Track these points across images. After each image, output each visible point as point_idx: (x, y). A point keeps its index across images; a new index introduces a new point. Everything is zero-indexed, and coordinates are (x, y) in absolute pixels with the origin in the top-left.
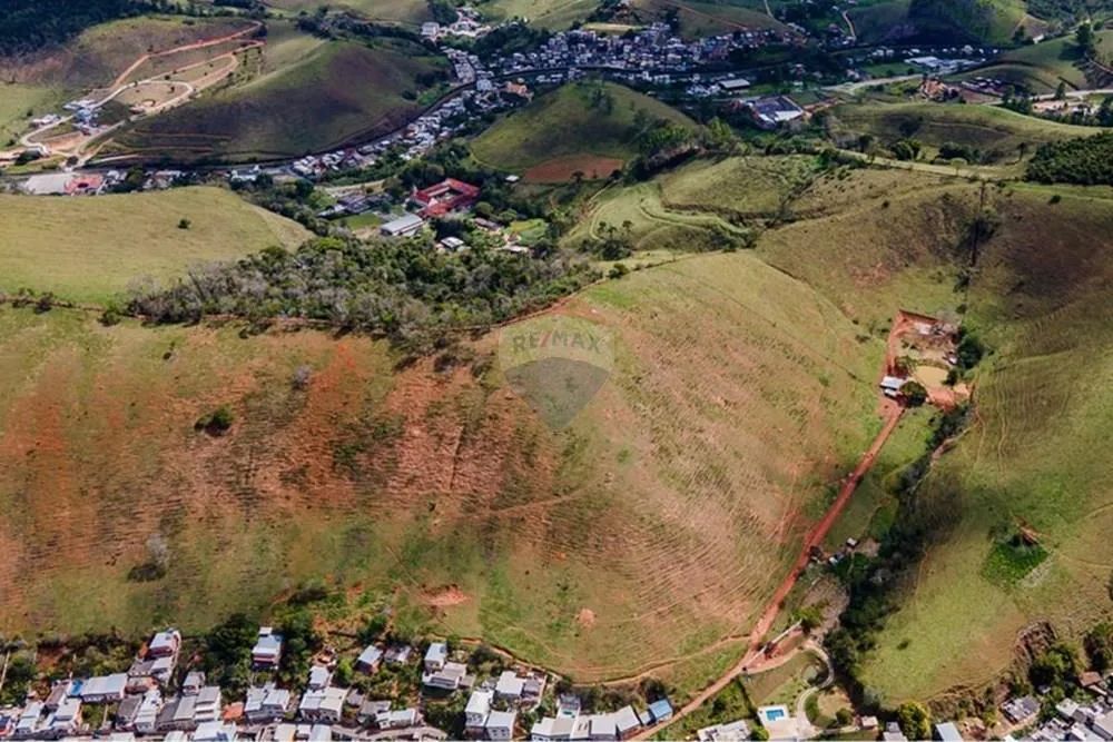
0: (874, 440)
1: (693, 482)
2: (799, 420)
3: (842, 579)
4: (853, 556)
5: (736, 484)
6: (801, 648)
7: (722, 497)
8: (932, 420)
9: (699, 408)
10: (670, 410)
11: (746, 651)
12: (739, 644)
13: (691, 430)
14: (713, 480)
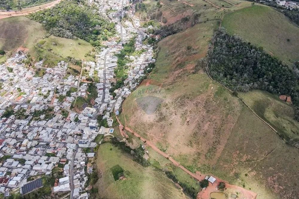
0: (185, 167)
1: (159, 112)
2: (188, 144)
3: (138, 148)
4: (144, 152)
5: (162, 123)
6: (124, 138)
7: (157, 119)
8: (194, 188)
9: (183, 114)
10: (180, 106)
11: (123, 126)
12: (125, 124)
13: (175, 112)
14: (161, 117)
